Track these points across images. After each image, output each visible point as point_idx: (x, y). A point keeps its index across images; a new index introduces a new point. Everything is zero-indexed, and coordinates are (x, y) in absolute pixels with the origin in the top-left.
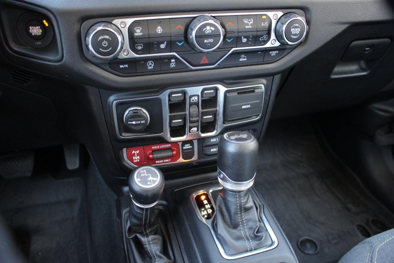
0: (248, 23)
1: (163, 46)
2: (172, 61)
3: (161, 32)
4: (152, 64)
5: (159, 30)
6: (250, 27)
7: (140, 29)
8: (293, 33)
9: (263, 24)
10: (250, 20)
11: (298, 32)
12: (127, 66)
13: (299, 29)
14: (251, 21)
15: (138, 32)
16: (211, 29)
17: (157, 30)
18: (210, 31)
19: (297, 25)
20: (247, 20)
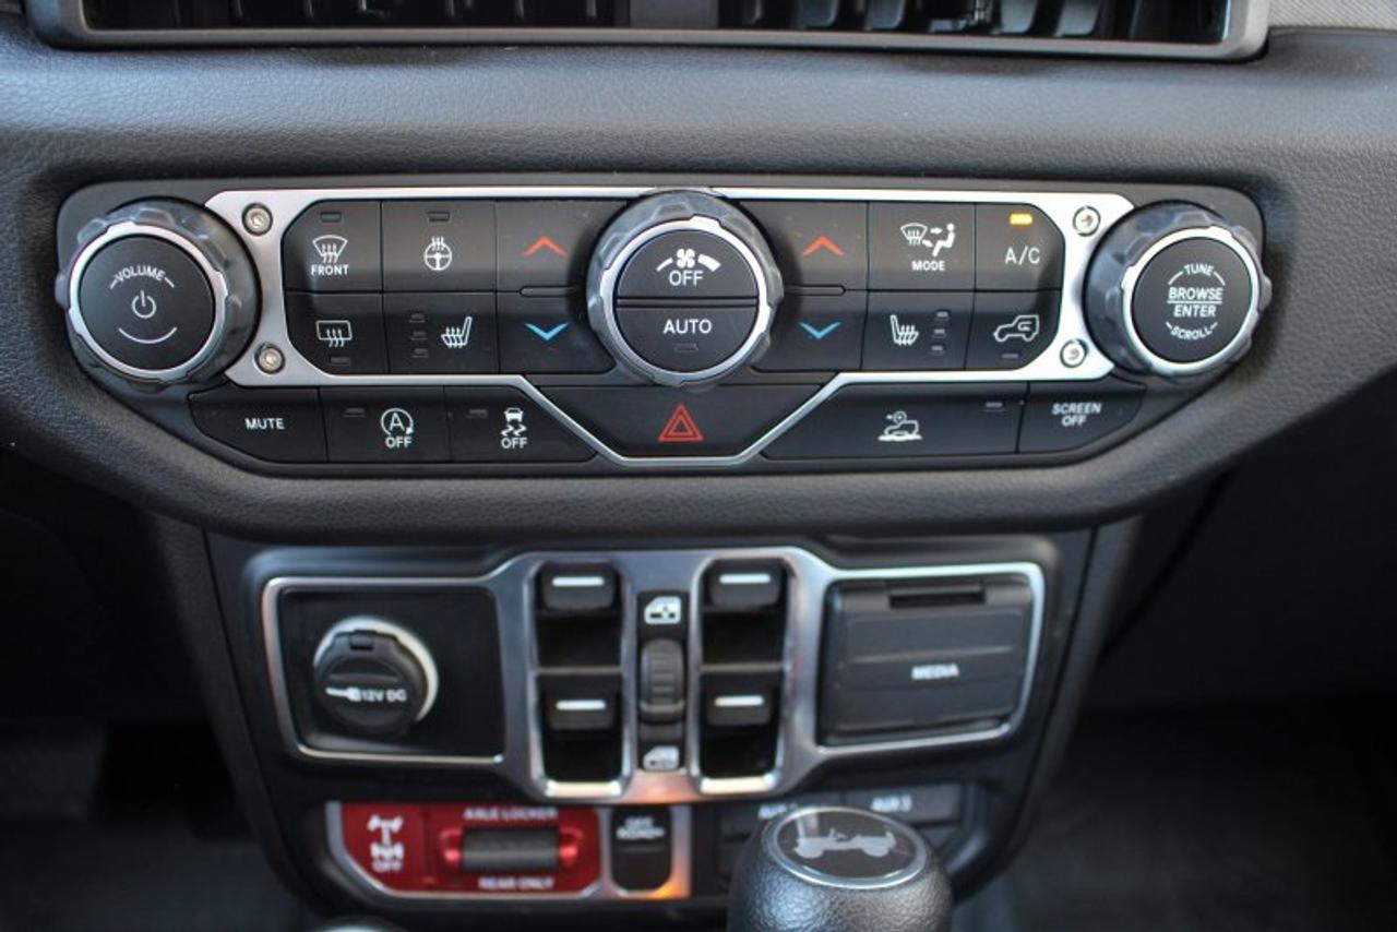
0: (928, 244)
1: (455, 338)
2: (510, 416)
3: (446, 266)
4: (406, 424)
5: (438, 257)
6: (940, 266)
7: (339, 243)
8: (1176, 314)
9: (1010, 256)
10: (936, 231)
11: (1212, 311)
12: (279, 424)
13: (1216, 295)
14: (944, 236)
15: (328, 261)
16: (698, 266)
17: (426, 257)
18: (697, 277)
19: (1205, 270)
20: (921, 230)
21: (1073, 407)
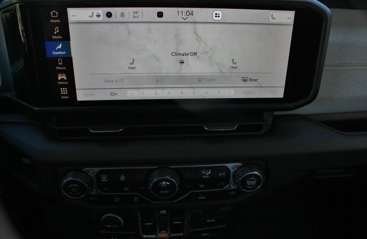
0: (206, 173)
1: (126, 189)
2: (135, 198)
3: (124, 180)
4: (118, 199)
5: (123, 178)
6: (208, 177)
7: (106, 176)
8: (248, 185)
9: (220, 174)
10: (207, 171)
11: (254, 184)
12: (96, 199)
13: (255, 182)
14: (209, 172)
15: (104, 179)
17: (121, 178)
19: (253, 178)
20: (205, 171)
21: (232, 192)
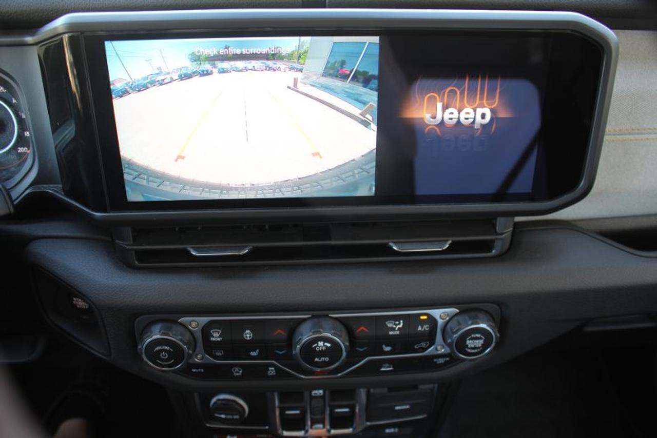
0: (394, 326)
1: (254, 354)
2: (270, 369)
3: (251, 338)
4: (240, 370)
5: (248, 335)
6: (398, 333)
7: (219, 332)
8: (469, 346)
9: (420, 328)
10: (397, 323)
11: (480, 345)
12: (202, 370)
13: (482, 341)
14: (399, 324)
15: (216, 336)
16: (324, 346)
17: (245, 335)
18: (324, 348)
19: (478, 335)
20: (392, 323)
21: (440, 359)
